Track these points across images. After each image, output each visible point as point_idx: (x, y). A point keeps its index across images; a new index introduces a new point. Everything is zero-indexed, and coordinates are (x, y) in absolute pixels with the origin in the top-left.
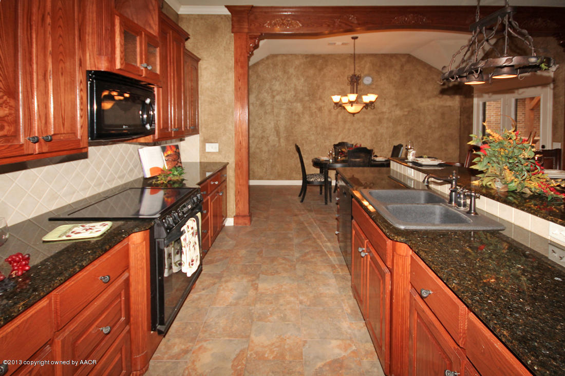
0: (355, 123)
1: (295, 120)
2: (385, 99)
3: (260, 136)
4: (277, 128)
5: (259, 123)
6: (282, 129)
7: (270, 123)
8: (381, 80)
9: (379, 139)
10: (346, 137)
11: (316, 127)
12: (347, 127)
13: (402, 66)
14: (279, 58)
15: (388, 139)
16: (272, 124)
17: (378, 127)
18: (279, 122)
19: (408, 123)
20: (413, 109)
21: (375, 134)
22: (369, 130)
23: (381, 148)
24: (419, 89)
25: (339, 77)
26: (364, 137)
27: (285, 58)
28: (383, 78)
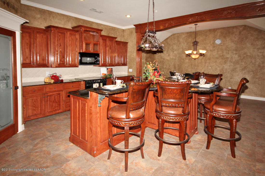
0: (211, 63)
1: (182, 62)
2: (229, 51)
3: (168, 68)
4: (175, 65)
5: (168, 63)
6: (177, 66)
7: (172, 63)
8: (226, 41)
9: (225, 72)
10: (206, 70)
11: (192, 65)
12: (207, 65)
13: (240, 32)
14: (176, 35)
15: (230, 72)
16: (173, 64)
17: (224, 65)
18: (175, 62)
19: (243, 63)
20: (247, 56)
21: (222, 69)
22: (219, 67)
23: (226, 76)
24: (252, 44)
25: (203, 41)
26: (216, 70)
27: (178, 35)
28: (227, 39)
